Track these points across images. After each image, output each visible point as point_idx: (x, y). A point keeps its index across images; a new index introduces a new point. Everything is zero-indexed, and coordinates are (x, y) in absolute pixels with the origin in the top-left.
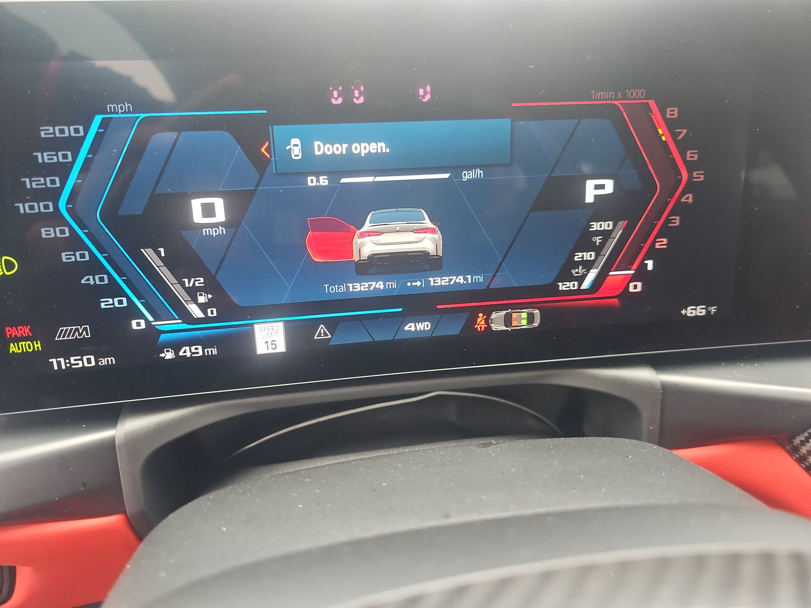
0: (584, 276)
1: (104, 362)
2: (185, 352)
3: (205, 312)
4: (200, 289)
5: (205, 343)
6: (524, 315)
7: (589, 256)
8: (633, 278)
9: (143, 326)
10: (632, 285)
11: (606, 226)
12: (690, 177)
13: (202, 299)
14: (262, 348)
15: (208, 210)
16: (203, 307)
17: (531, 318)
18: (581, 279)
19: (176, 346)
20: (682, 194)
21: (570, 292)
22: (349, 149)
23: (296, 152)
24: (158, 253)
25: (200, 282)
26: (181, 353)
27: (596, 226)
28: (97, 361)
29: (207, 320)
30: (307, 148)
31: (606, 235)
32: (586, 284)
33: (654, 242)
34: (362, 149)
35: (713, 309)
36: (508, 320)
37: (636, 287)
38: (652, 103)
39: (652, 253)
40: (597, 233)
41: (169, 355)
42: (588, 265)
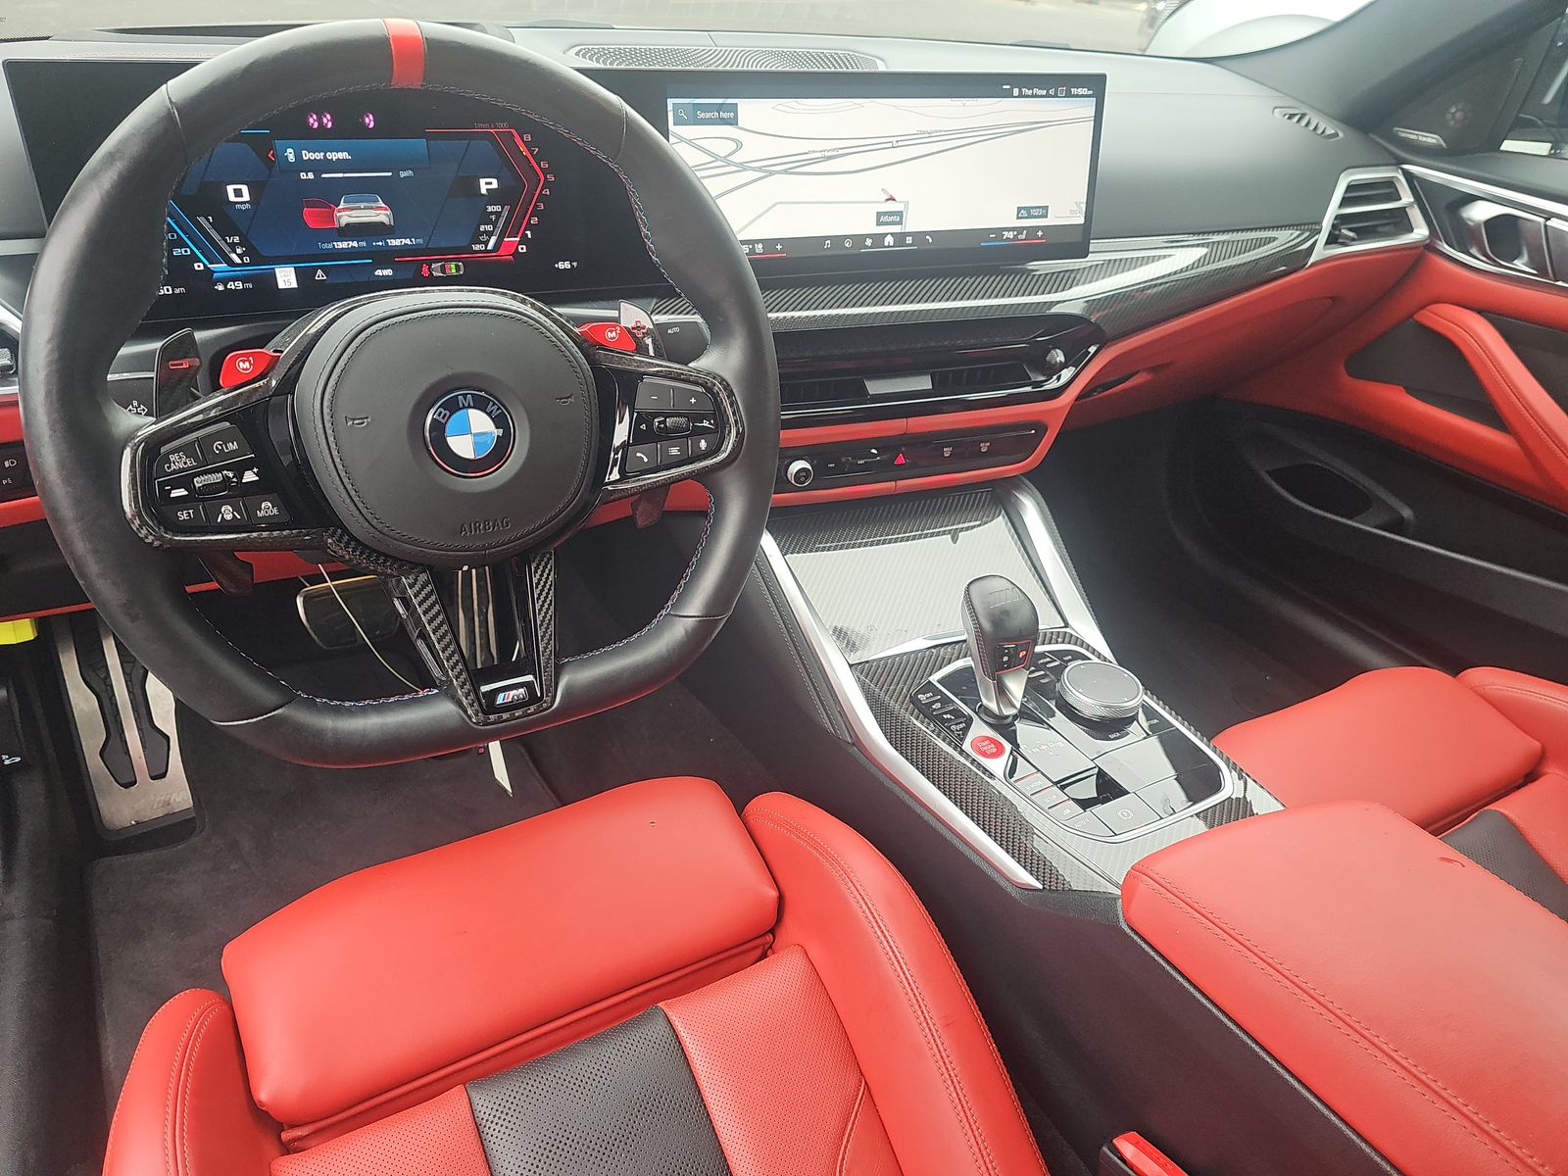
0: (488, 241)
1: (177, 291)
2: (231, 285)
3: (242, 260)
4: (237, 244)
5: (244, 279)
6: (453, 266)
7: (489, 228)
8: (520, 243)
9: (202, 268)
10: (520, 247)
11: (498, 208)
12: (546, 178)
13: (239, 251)
14: (281, 285)
15: (238, 193)
16: (240, 256)
17: (458, 268)
18: (486, 243)
19: (225, 281)
20: (542, 190)
21: (480, 252)
22: (325, 156)
23: (291, 158)
24: (208, 220)
25: (237, 239)
26: (228, 287)
27: (490, 209)
28: (173, 291)
29: (243, 264)
30: (298, 155)
31: (498, 214)
32: (490, 246)
33: (530, 220)
34: (333, 156)
35: (575, 264)
36: (443, 269)
37: (522, 249)
38: (513, 131)
39: (529, 226)
40: (492, 213)
41: (221, 288)
42: (490, 234)
